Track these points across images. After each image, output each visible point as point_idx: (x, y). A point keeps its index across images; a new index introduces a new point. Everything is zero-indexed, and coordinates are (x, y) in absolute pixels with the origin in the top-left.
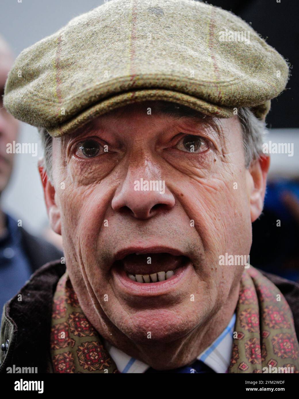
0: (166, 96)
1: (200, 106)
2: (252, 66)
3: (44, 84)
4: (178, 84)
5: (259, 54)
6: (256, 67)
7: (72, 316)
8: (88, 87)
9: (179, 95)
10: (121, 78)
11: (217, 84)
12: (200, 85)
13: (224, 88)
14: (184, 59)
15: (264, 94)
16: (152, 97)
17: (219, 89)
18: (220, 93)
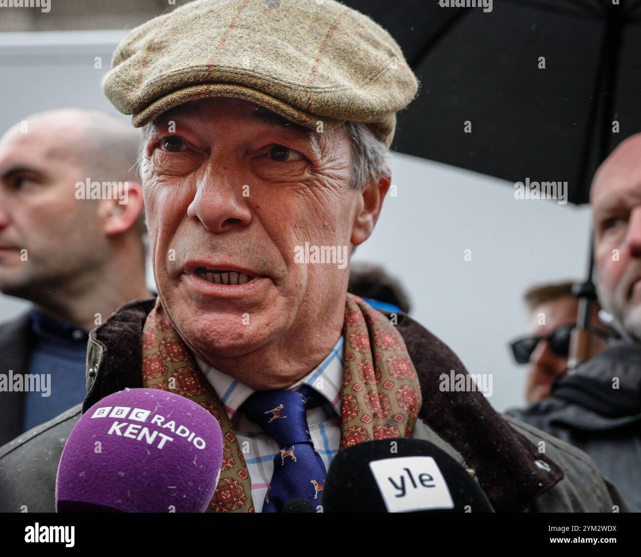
0: (243, 94)
1: (283, 111)
2: (366, 77)
3: (130, 65)
4: (259, 82)
5: (379, 65)
6: (371, 79)
7: (163, 342)
8: (164, 73)
9: (259, 95)
10: (197, 67)
11: (307, 89)
12: (286, 86)
13: (316, 94)
14: (278, 55)
15: (368, 109)
16: (228, 93)
17: (308, 94)
18: (309, 99)
